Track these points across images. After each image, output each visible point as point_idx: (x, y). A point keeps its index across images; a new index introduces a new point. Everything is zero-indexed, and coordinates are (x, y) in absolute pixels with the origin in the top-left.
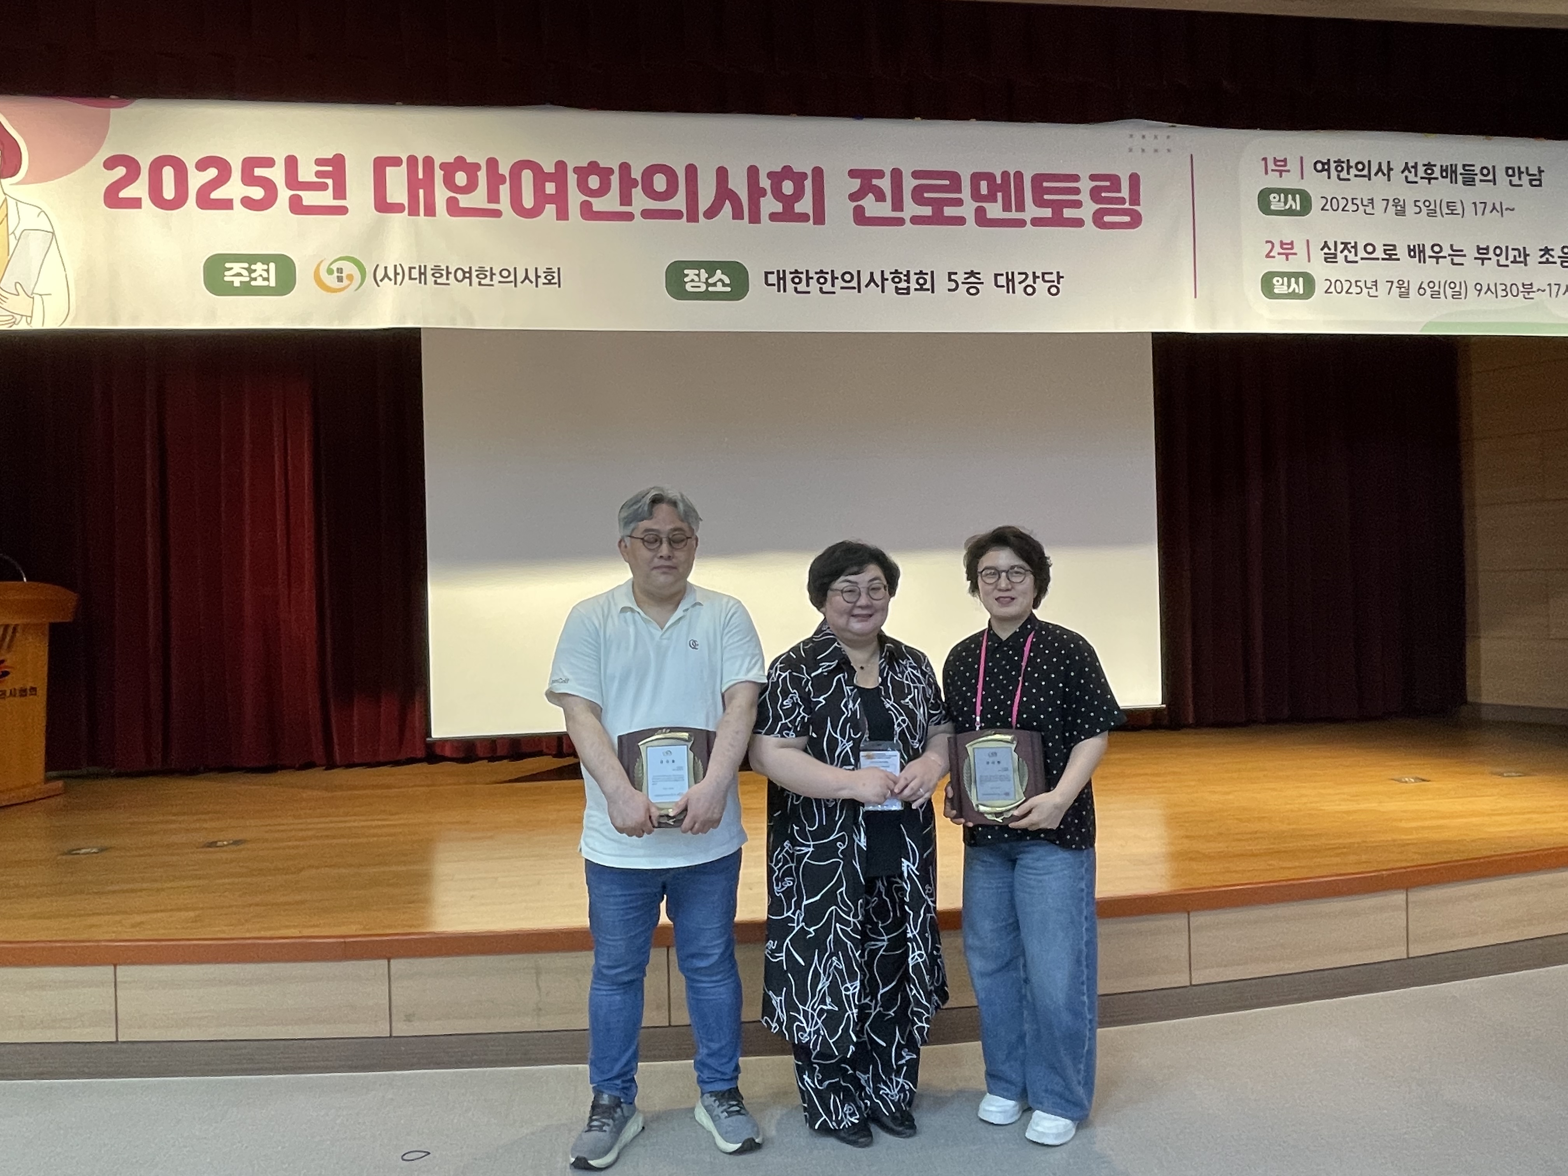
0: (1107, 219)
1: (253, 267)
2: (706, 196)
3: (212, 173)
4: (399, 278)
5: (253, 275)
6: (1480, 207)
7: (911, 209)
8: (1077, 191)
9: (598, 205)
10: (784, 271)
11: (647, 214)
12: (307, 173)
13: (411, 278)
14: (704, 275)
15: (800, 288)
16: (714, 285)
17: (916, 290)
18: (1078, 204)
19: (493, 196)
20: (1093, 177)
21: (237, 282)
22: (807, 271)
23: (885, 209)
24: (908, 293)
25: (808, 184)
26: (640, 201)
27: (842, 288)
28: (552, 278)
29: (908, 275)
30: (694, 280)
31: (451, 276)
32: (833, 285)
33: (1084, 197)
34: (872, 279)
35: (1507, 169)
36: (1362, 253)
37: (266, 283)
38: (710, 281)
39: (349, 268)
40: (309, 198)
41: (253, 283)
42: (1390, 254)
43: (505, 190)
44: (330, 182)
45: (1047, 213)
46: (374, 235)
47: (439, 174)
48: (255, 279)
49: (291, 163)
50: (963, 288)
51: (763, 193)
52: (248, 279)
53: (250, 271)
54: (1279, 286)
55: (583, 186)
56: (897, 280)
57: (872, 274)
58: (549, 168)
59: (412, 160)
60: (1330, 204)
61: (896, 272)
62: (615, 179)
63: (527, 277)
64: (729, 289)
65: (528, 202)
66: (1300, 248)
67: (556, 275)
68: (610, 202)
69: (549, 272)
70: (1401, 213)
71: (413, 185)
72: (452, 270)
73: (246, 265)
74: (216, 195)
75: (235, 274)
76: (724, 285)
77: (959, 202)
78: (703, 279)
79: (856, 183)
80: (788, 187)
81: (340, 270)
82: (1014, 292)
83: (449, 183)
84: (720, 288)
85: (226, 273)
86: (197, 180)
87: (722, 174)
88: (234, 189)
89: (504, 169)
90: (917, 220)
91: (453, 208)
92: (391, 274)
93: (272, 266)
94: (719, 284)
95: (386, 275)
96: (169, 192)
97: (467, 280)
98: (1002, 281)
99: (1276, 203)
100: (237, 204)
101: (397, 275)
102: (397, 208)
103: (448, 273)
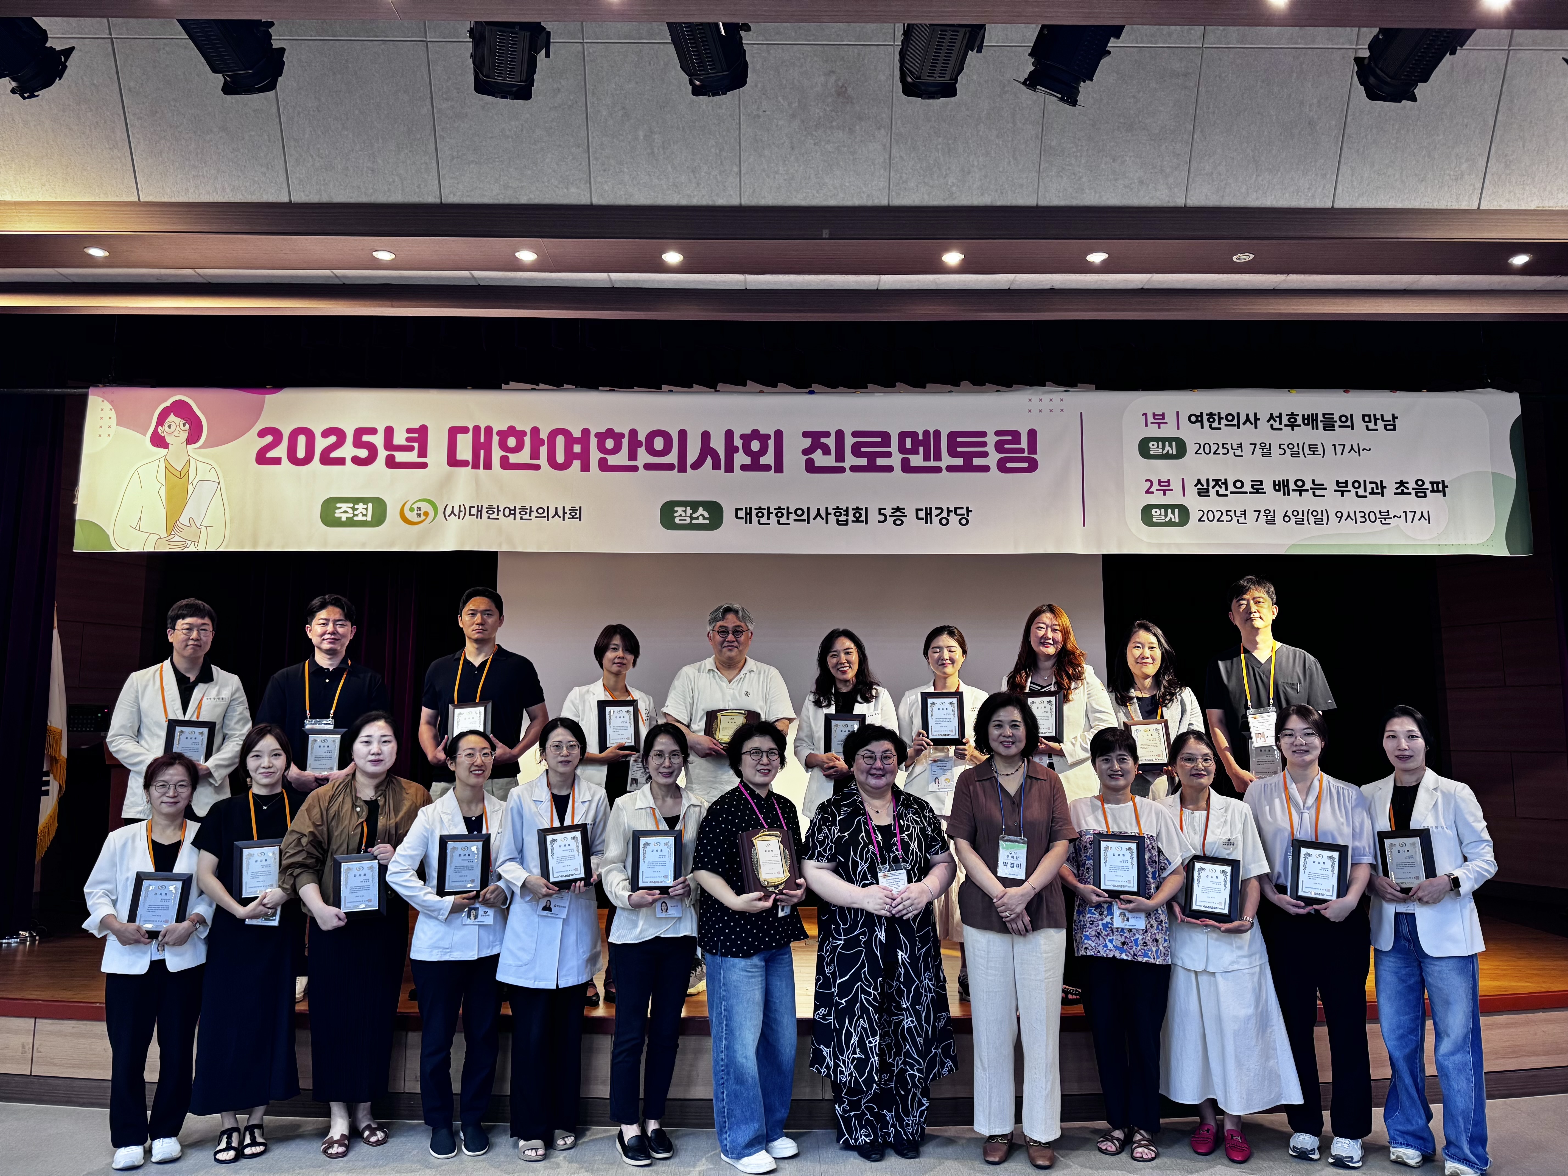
0: (1009, 465)
1: (356, 507)
2: (693, 452)
3: (332, 439)
4: (462, 514)
5: (356, 513)
6: (1339, 449)
7: (850, 460)
8: (984, 444)
9: (612, 460)
10: (751, 508)
11: (648, 467)
12: (400, 439)
13: (470, 515)
14: (689, 511)
15: (763, 520)
16: (697, 518)
17: (853, 521)
18: (985, 454)
19: (535, 455)
20: (997, 433)
21: (344, 517)
22: (769, 508)
23: (830, 461)
24: (847, 524)
25: (771, 443)
26: (643, 457)
27: (795, 520)
28: (575, 514)
29: (847, 510)
30: (682, 515)
31: (501, 513)
32: (788, 518)
33: (990, 448)
34: (818, 514)
35: (1364, 416)
36: (1231, 488)
37: (364, 518)
38: (694, 516)
39: (425, 507)
40: (400, 457)
41: (355, 518)
42: (1258, 488)
43: (543, 451)
44: (416, 445)
45: (959, 461)
46: (445, 484)
47: (496, 439)
48: (357, 515)
49: (389, 431)
50: (890, 520)
51: (736, 450)
52: (352, 515)
53: (354, 509)
54: (1157, 516)
55: (601, 448)
56: (838, 514)
57: (818, 510)
58: (577, 434)
59: (477, 429)
60: (1202, 449)
61: (838, 508)
62: (625, 442)
63: (556, 513)
64: (707, 522)
65: (560, 458)
66: (1176, 485)
67: (578, 512)
68: (620, 458)
69: (573, 509)
70: (1267, 454)
71: (476, 447)
72: (501, 508)
73: (351, 505)
74: (334, 455)
75: (343, 511)
76: (704, 518)
77: (889, 455)
78: (688, 514)
79: (808, 442)
80: (755, 446)
81: (419, 509)
82: (931, 523)
83: (503, 446)
84: (701, 521)
85: (337, 511)
86: (321, 444)
87: (706, 436)
88: (347, 451)
89: (544, 435)
90: (855, 469)
91: (505, 464)
92: (456, 511)
93: (370, 505)
94: (701, 518)
95: (452, 512)
96: (301, 453)
97: (512, 516)
98: (922, 514)
99: (1155, 449)
100: (348, 461)
101: (461, 512)
102: (464, 463)
103: (498, 511)
